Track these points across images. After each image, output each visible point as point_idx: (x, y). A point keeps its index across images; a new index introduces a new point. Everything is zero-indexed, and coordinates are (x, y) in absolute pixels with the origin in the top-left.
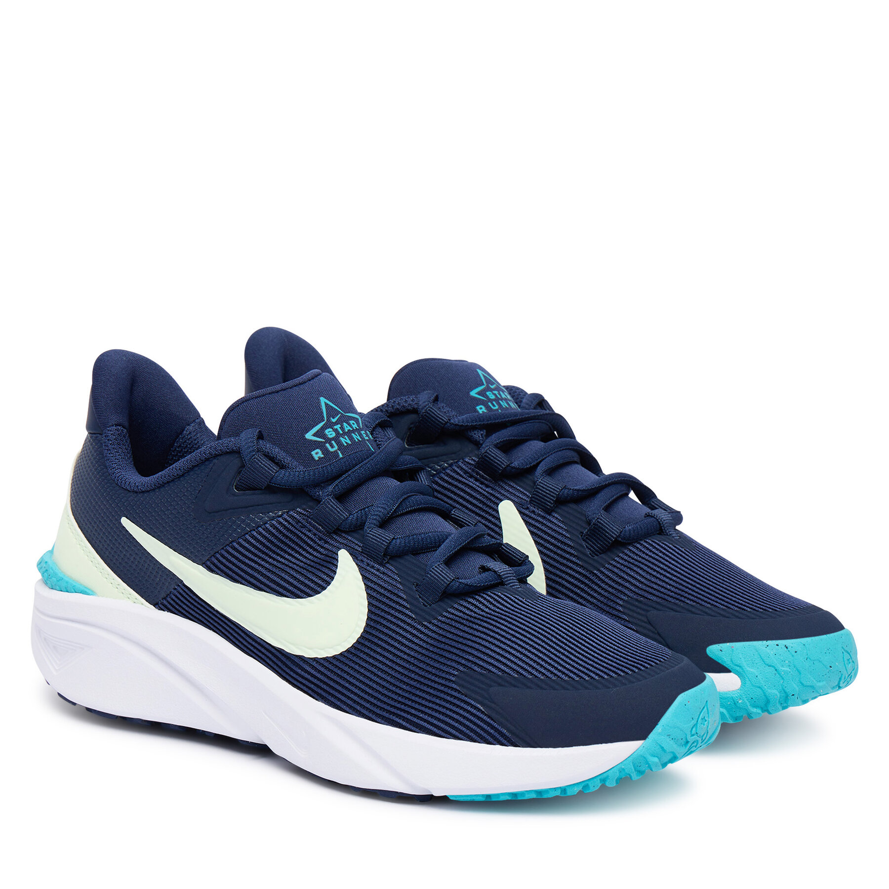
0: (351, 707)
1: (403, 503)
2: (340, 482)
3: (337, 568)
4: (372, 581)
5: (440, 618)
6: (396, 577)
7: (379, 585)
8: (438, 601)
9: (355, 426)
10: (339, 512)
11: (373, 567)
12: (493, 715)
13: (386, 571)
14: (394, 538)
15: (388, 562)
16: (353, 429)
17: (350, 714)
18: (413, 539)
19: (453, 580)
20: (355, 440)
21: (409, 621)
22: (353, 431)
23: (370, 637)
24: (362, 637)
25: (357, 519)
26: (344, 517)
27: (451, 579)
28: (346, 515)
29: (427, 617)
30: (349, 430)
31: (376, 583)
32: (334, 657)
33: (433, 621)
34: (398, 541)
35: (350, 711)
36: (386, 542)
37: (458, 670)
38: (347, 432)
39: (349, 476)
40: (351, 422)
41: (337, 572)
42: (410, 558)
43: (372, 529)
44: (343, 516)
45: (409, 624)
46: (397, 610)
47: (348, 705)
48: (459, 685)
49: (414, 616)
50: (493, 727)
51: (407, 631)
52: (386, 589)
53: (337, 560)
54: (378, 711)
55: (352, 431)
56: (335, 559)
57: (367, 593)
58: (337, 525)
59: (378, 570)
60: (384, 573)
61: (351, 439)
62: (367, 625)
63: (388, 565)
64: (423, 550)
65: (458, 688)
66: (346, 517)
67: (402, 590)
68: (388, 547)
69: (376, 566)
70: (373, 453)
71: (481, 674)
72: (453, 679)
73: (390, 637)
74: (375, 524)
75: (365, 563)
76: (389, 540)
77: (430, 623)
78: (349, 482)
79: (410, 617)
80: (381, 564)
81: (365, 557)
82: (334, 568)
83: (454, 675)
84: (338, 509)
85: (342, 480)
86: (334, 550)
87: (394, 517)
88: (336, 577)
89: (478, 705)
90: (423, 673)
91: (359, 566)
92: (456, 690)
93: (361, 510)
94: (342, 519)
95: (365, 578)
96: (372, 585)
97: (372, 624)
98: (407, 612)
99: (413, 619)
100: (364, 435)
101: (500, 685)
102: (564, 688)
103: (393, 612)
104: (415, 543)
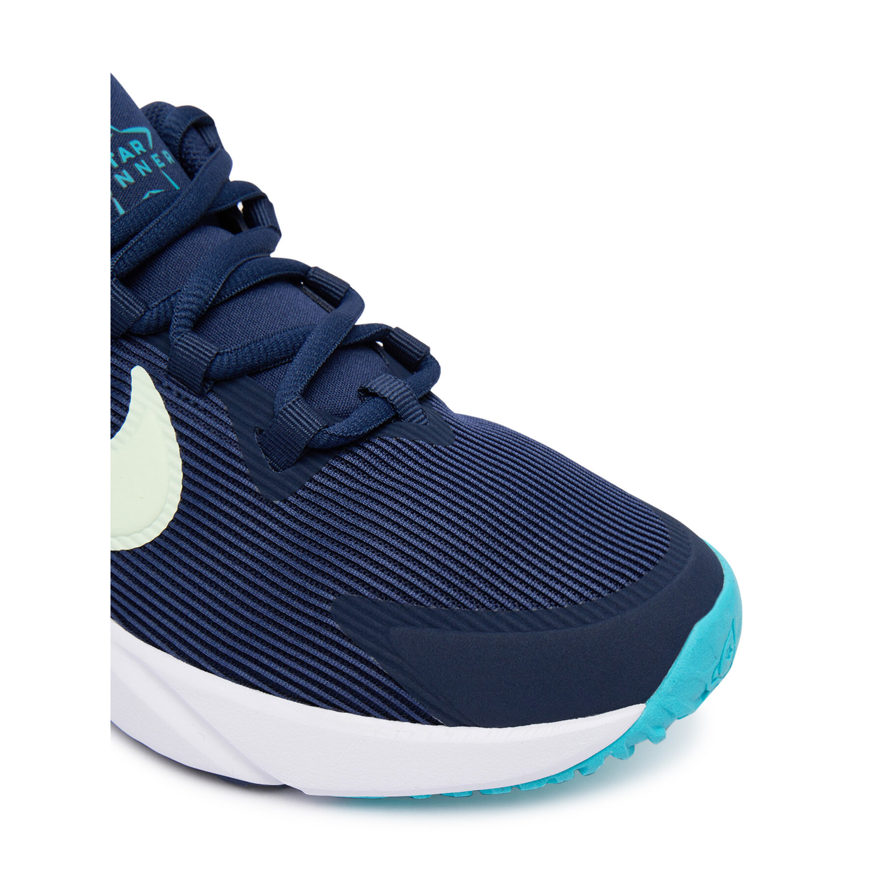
0: (164, 640)
1: (232, 280)
2: (126, 252)
3: (130, 402)
4: (187, 426)
5: (300, 492)
6: (225, 418)
7: (199, 433)
8: (295, 464)
9: (140, 149)
10: (128, 308)
11: (187, 400)
12: (399, 677)
13: (209, 408)
14: (218, 354)
15: (211, 391)
16: (137, 156)
17: (165, 651)
18: (251, 351)
19: (319, 431)
20: (141, 175)
21: (250, 497)
22: (137, 159)
23: (189, 523)
24: (175, 520)
25: (158, 318)
26: (137, 315)
27: (315, 429)
28: (140, 312)
29: (280, 491)
30: (129, 160)
31: (193, 429)
32: (132, 552)
33: (290, 498)
34: (226, 358)
35: (164, 646)
36: (206, 361)
37: (334, 593)
38: (126, 164)
39: (141, 240)
40: (132, 144)
41: (130, 408)
42: (246, 382)
43: (183, 336)
44: (134, 313)
45: (249, 504)
46: (228, 478)
47: (159, 636)
48: (338, 621)
49: (257, 490)
50: (397, 696)
51: (248, 516)
52: (209, 440)
53: (130, 386)
54: (209, 654)
55: (135, 159)
56: (127, 383)
57: (180, 446)
58: (126, 328)
59: (196, 405)
60: (205, 411)
61: (134, 173)
62: (183, 501)
63: (211, 396)
64: (267, 366)
65: (337, 626)
66: (140, 315)
67: (235, 442)
68: (209, 368)
69: (193, 398)
70: (178, 194)
71: (374, 602)
72: (328, 608)
73: (220, 524)
74: (186, 327)
75: (174, 393)
76: (210, 358)
77: (285, 501)
78: (142, 250)
79: (251, 491)
80: (201, 395)
81: (174, 382)
82: (124, 401)
83: (328, 602)
84: (126, 302)
85: (130, 249)
86: (125, 367)
87: (219, 305)
88: (129, 416)
89: (372, 658)
90: (277, 593)
91: (165, 397)
92: (333, 629)
93: (164, 301)
94: (133, 318)
95: (175, 419)
96: (187, 433)
97: (191, 499)
98: (245, 482)
99: (256, 495)
100: (157, 161)
101: (407, 623)
102: (513, 628)
103: (222, 481)
104: (253, 359)
